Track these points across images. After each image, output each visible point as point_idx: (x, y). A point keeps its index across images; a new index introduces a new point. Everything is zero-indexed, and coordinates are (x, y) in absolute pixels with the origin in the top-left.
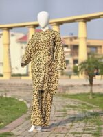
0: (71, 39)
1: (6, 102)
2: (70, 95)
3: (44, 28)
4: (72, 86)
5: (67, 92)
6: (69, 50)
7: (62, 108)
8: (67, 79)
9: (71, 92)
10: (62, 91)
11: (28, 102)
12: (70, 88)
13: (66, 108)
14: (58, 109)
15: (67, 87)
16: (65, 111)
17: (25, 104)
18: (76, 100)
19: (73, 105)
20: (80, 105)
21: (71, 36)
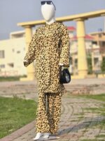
0: (100, 36)
1: (24, 105)
2: (95, 96)
3: (49, 21)
4: (97, 86)
5: (91, 92)
6: (98, 47)
7: (81, 111)
8: (93, 78)
9: (96, 92)
10: (85, 92)
12: (95, 88)
13: (85, 111)
14: (76, 111)
15: (91, 86)
16: (82, 114)
18: (99, 101)
19: (93, 106)
20: (102, 107)
21: (100, 32)
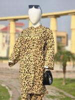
11: (10, 89)
17: (7, 90)
